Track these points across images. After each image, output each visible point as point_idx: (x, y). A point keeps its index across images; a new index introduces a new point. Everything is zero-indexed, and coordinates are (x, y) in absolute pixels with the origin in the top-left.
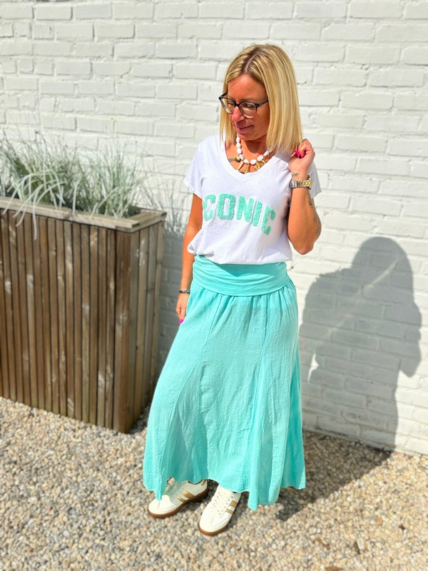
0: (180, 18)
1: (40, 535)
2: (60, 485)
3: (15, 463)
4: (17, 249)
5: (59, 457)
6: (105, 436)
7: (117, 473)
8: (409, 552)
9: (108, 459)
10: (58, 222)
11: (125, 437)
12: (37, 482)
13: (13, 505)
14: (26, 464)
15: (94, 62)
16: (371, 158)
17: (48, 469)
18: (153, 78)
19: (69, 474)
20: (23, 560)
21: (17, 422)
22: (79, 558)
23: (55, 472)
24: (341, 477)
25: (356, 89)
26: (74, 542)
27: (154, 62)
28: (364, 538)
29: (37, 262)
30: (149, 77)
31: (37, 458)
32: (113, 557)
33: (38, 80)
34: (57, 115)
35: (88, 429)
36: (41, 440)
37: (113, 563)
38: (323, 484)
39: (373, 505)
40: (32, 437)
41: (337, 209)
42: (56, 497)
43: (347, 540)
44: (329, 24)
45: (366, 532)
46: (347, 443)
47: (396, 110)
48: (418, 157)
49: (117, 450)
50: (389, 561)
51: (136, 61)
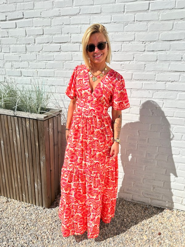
0: (62, 25)
6: (39, 210)
9: (40, 220)
10: (12, 117)
11: (49, 210)
15: (27, 46)
16: (149, 82)
25: (141, 52)
27: (52, 45)
29: (5, 135)
30: (51, 52)
33: (4, 55)
34: (13, 70)
35: (32, 207)
44: (127, 24)
46: (145, 206)
47: (159, 61)
48: (169, 81)
51: (45, 45)
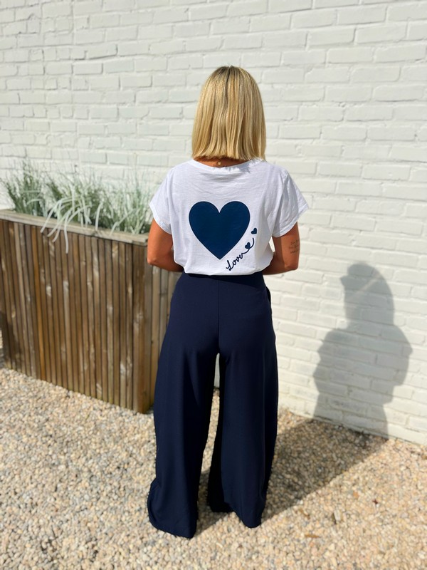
0: (188, 69)
1: (64, 498)
2: (85, 455)
3: (51, 436)
4: (55, 260)
5: (87, 433)
6: (126, 416)
7: (134, 447)
8: (380, 524)
9: (128, 435)
10: (87, 238)
11: (142, 417)
12: (67, 452)
13: (45, 472)
14: (60, 437)
15: (120, 107)
16: (349, 181)
17: (77, 442)
18: (168, 119)
19: (93, 447)
20: (49, 518)
21: (56, 402)
22: (95, 519)
23: (82, 444)
24: (324, 456)
25: (334, 123)
26: (92, 505)
27: (168, 106)
28: (340, 510)
29: (71, 271)
30: (163, 119)
31: (69, 433)
32: (123, 519)
33: (76, 123)
34: (92, 151)
35: (113, 409)
36: (74, 417)
37: (122, 524)
38: (308, 461)
39: (351, 481)
40: (67, 415)
41: (320, 225)
42: (81, 466)
43: (326, 511)
44: (311, 70)
45: (343, 505)
46: (332, 427)
47: (369, 140)
48: (389, 180)
49: (135, 428)
50: (362, 531)
51: (153, 105)
